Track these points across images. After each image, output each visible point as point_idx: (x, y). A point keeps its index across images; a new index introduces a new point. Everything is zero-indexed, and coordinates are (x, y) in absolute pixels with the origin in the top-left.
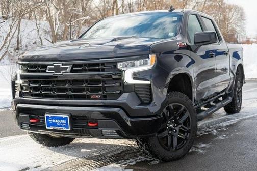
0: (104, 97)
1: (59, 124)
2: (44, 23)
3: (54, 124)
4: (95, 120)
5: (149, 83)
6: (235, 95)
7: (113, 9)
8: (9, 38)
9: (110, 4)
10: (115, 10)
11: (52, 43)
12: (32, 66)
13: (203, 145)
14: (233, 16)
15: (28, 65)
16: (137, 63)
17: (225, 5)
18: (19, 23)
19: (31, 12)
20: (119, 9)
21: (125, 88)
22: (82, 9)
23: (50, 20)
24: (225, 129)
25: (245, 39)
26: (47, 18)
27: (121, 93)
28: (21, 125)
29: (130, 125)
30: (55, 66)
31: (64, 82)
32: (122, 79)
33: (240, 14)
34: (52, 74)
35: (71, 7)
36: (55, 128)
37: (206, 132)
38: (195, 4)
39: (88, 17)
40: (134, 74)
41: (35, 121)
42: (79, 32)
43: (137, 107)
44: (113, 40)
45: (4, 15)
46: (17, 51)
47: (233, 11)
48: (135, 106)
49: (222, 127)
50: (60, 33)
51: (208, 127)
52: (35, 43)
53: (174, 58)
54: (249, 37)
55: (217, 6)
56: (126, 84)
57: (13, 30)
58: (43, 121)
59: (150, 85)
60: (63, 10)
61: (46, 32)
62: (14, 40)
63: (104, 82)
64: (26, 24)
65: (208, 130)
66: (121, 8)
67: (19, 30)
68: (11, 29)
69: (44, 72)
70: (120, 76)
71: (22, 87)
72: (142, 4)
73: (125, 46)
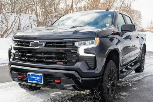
0: (66, 64)
1: (36, 80)
2: (33, 16)
3: (33, 80)
4: (59, 78)
5: (94, 55)
6: (141, 61)
7: (71, 9)
8: (14, 23)
9: (69, 7)
10: (72, 10)
11: (37, 27)
12: (21, 42)
13: (124, 94)
14: (135, 16)
15: (18, 41)
16: (87, 42)
17: (131, 10)
18: (20, 15)
19: (26, 10)
20: (74, 10)
21: (79, 59)
22: (54, 9)
23: (36, 14)
24: (136, 83)
25: (141, 29)
26: (35, 13)
27: (76, 62)
28: (13, 78)
29: (81, 82)
30: (35, 42)
31: (41, 53)
32: (78, 52)
33: (139, 15)
34: (33, 48)
35: (48, 8)
36: (33, 82)
37: (125, 84)
38: (115, 9)
39: (57, 14)
40: (85, 50)
41: (22, 76)
42: (52, 21)
43: (86, 71)
44: (73, 27)
45: (12, 11)
46: (18, 30)
47: (135, 13)
48: (85, 70)
49: (134, 81)
50: (42, 22)
51: (126, 81)
52: (28, 26)
53: (109, 40)
54: (143, 28)
55: (127, 10)
56: (80, 56)
57: (16, 19)
58: (26, 77)
59: (95, 57)
60: (44, 9)
61: (34, 21)
62: (17, 25)
63: (65, 54)
64: (24, 16)
65: (126, 83)
66: (75, 9)
67: (20, 19)
68: (15, 18)
69: (28, 46)
70: (76, 50)
71: (14, 55)
72: (87, 8)
73: (80, 32)
